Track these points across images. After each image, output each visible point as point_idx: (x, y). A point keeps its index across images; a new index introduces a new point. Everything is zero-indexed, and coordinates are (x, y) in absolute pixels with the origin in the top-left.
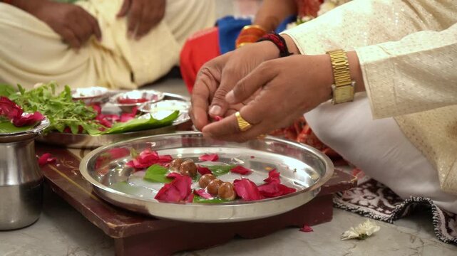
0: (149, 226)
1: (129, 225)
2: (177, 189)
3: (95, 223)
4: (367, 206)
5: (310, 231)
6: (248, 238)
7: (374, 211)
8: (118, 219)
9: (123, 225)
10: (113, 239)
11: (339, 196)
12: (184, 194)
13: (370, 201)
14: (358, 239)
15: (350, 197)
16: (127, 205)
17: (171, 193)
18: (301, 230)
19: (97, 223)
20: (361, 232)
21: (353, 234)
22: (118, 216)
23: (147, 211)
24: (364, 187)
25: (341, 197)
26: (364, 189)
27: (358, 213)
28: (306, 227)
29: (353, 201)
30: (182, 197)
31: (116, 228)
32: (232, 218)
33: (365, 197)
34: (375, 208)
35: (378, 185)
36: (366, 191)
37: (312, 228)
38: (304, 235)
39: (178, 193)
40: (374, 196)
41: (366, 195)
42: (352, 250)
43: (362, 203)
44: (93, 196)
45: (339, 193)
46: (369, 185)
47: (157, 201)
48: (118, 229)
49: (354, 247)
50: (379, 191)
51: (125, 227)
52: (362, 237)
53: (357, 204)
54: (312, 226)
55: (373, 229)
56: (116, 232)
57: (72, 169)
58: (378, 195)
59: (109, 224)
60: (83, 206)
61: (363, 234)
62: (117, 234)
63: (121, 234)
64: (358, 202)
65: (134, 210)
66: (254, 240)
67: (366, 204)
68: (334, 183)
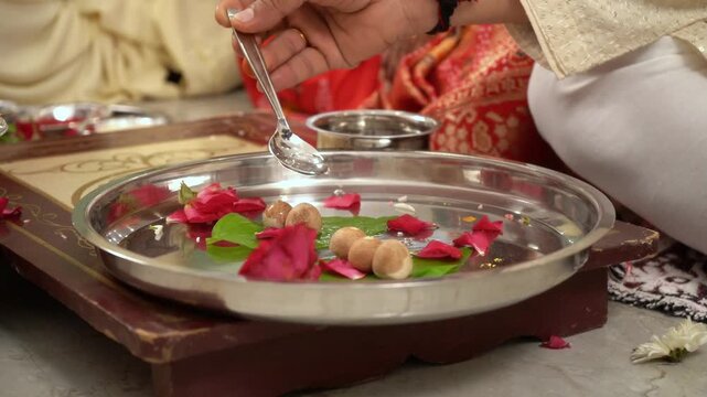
0: (228, 336)
1: (184, 334)
2: (288, 254)
3: (108, 333)
4: (678, 296)
5: (563, 347)
6: (434, 364)
7: (694, 305)
8: (159, 321)
9: (171, 333)
10: (149, 364)
11: (618, 278)
12: (301, 264)
13: (681, 287)
14: (667, 360)
15: (638, 280)
16: (177, 292)
17: (275, 261)
18: (543, 346)
19: (114, 332)
20: (673, 345)
21: (658, 349)
22: (160, 316)
23: (221, 303)
24: (662, 259)
25: (621, 278)
26: (663, 264)
27: (660, 309)
28: (554, 340)
29: (645, 287)
30: (297, 271)
31: (155, 340)
32: (405, 315)
33: (670, 280)
34: (695, 300)
35: (692, 256)
36: (667, 267)
37: (567, 340)
38: (552, 356)
39: (288, 260)
40: (688, 276)
41: (671, 275)
42: (659, 383)
43: (664, 289)
44: (104, 279)
45: (618, 270)
46: (671, 256)
47: (243, 280)
48: (161, 342)
49: (662, 377)
50: (696, 268)
51: (174, 338)
52: (676, 357)
53: (656, 291)
54: (566, 336)
55: (697, 339)
56: (156, 349)
57: (56, 228)
58: (696, 276)
59: (141, 332)
60: (81, 299)
61: (678, 350)
62: (159, 355)
63: (168, 355)
64: (657, 288)
65: (194, 302)
66: (447, 368)
67: (675, 292)
68: (612, 245)
